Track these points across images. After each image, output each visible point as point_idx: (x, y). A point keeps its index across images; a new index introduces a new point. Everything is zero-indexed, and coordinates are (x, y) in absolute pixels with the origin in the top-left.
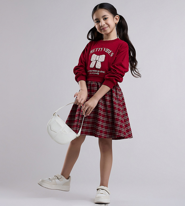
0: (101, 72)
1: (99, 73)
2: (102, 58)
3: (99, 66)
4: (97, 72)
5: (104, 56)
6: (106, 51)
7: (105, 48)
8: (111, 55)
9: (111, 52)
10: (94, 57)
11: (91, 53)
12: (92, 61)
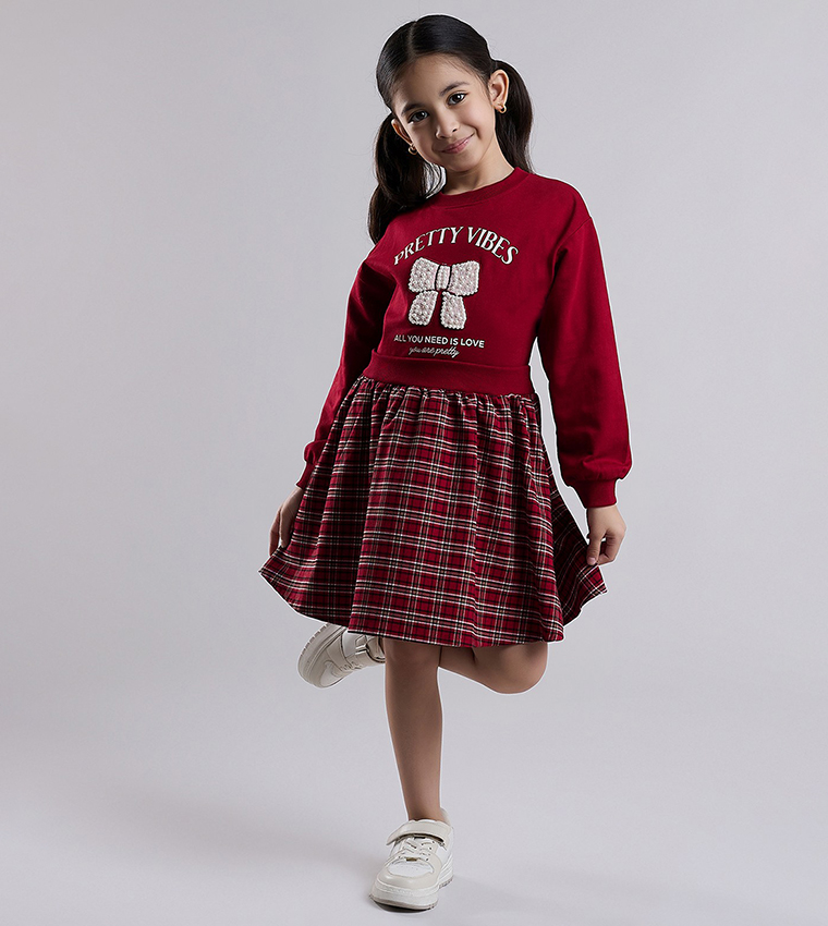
0: (469, 342)
1: (459, 347)
2: (467, 277)
3: (455, 316)
4: (448, 346)
5: (473, 267)
6: (478, 244)
7: (471, 229)
8: (506, 259)
9: (504, 244)
10: (425, 274)
11: (407, 257)
12: (419, 293)
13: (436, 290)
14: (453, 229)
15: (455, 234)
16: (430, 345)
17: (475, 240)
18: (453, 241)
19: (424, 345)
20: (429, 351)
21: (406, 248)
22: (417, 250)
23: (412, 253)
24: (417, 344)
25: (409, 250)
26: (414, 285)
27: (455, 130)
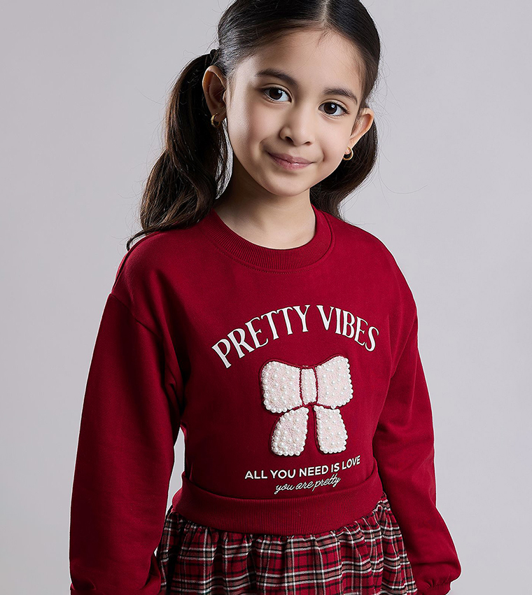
1: (340, 473)
2: (339, 380)
5: (342, 365)
8: (370, 346)
10: (285, 385)
11: (241, 355)
12: (283, 413)
13: (303, 405)
14: (297, 308)
15: (303, 317)
16: (307, 479)
17: (333, 324)
18: (305, 330)
19: (298, 479)
20: (306, 486)
21: (231, 335)
22: (258, 345)
23: (251, 349)
24: (287, 480)
25: (243, 343)
26: (272, 402)
27: (308, 143)
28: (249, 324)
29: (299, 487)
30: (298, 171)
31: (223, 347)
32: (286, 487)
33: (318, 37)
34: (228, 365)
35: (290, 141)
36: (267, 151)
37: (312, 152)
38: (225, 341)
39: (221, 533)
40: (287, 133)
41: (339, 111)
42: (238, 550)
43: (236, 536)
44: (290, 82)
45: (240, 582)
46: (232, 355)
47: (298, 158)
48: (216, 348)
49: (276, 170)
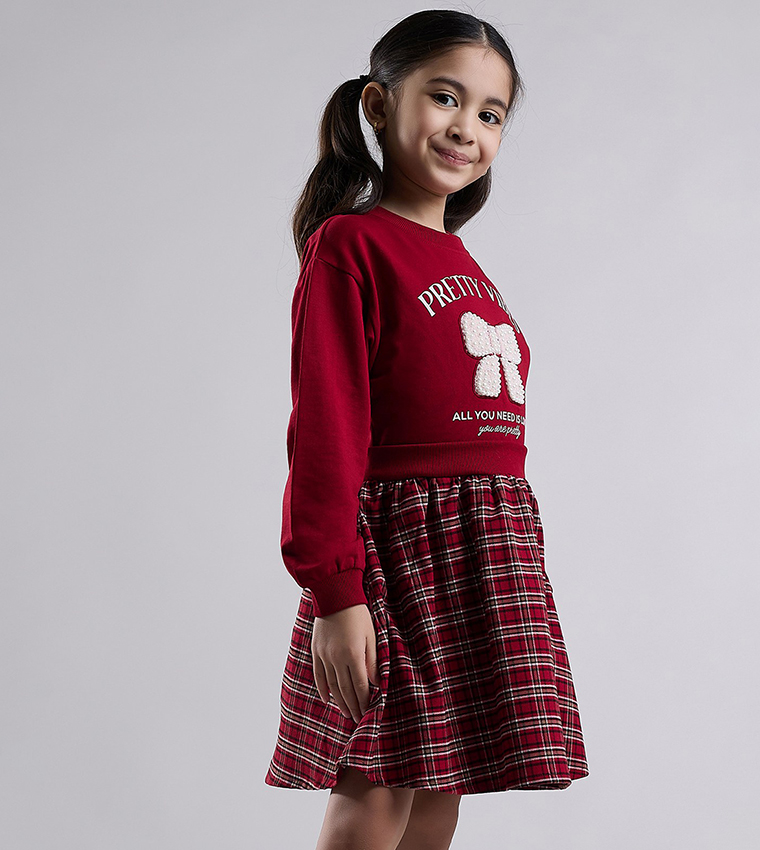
1: (520, 426)
4: (515, 425)
11: (443, 305)
12: (482, 357)
13: (496, 354)
14: (471, 279)
15: (476, 287)
16: (502, 423)
18: (480, 296)
19: (496, 422)
20: (502, 429)
21: (431, 288)
22: (454, 298)
23: (450, 301)
24: (488, 422)
25: (442, 295)
26: (473, 348)
27: (471, 143)
28: (443, 281)
29: (497, 430)
30: (461, 167)
31: (426, 297)
32: (488, 429)
33: (483, 53)
34: (432, 314)
35: (457, 138)
36: (435, 147)
37: (472, 152)
38: (427, 292)
39: (429, 478)
40: (456, 130)
41: (492, 120)
42: (449, 493)
43: (447, 480)
44: (460, 88)
45: (454, 523)
46: (435, 305)
47: (461, 154)
48: (421, 298)
49: (441, 165)
